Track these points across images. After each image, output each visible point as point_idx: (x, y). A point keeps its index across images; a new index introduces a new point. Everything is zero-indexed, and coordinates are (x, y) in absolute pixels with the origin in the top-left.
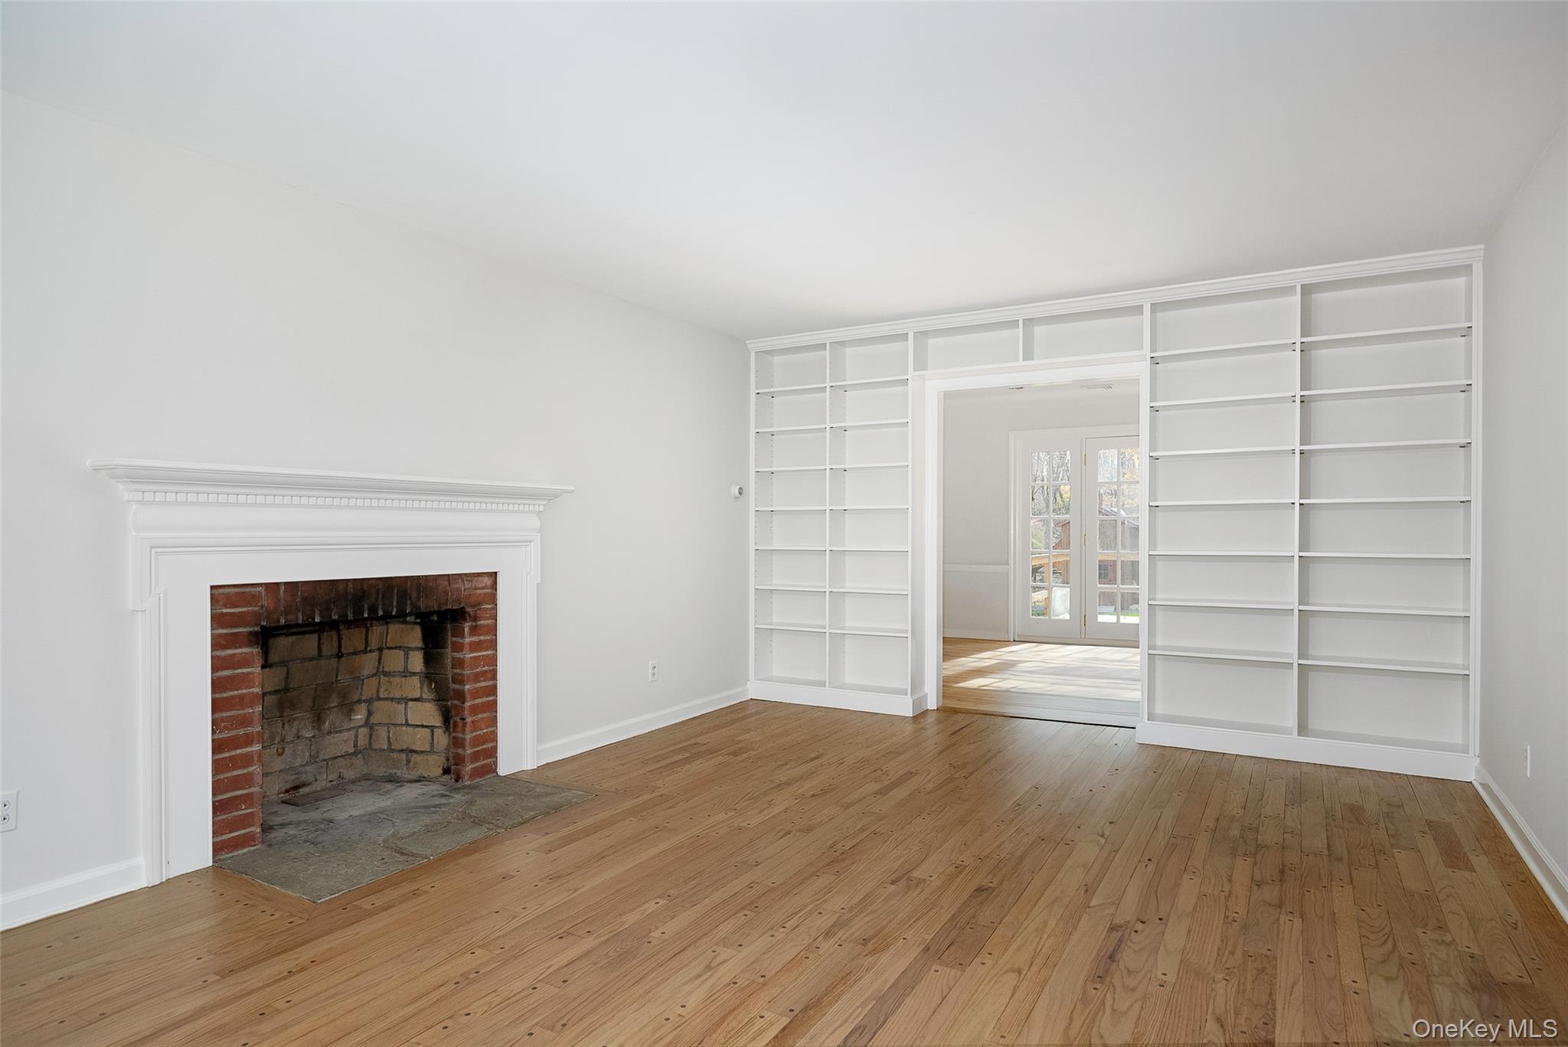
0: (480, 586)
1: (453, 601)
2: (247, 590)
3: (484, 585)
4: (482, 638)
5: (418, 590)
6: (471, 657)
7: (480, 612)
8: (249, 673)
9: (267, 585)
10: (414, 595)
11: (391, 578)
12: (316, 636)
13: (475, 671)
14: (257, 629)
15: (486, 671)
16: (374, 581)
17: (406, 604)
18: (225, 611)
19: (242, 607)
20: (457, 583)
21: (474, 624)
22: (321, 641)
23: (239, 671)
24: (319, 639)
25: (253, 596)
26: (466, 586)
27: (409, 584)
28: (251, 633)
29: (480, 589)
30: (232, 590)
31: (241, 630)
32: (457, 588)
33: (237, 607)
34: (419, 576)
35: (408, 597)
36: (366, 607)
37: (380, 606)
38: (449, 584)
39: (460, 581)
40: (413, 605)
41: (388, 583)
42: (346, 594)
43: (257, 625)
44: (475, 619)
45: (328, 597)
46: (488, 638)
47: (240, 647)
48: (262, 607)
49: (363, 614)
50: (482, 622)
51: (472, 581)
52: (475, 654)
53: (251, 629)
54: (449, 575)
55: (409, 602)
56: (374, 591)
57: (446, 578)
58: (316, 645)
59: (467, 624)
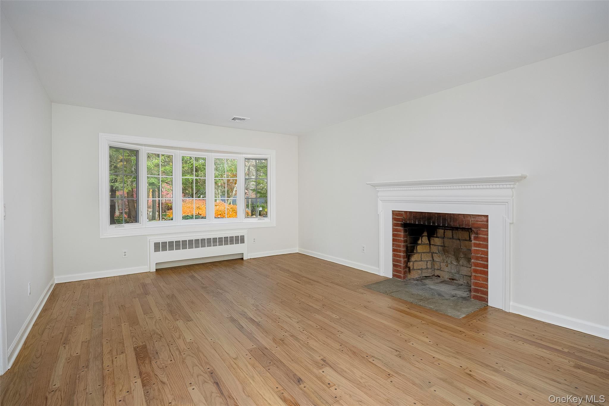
0: (480, 220)
1: (465, 225)
2: (400, 212)
3: (482, 220)
4: (481, 242)
5: (451, 219)
6: (474, 249)
7: (480, 231)
8: (401, 234)
9: (405, 212)
10: (449, 220)
11: (440, 213)
12: (451, 231)
13: (477, 255)
14: (403, 223)
15: (482, 257)
16: (434, 214)
17: (446, 223)
18: (396, 217)
19: (400, 217)
20: (468, 218)
21: (477, 236)
22: (453, 233)
23: (398, 233)
24: (452, 233)
25: (401, 214)
26: (472, 220)
27: (447, 216)
28: (401, 224)
29: (480, 221)
30: (399, 212)
31: (399, 222)
32: (468, 220)
33: (398, 216)
34: (451, 214)
35: (446, 221)
36: (432, 221)
37: (436, 222)
38: (464, 218)
39: (469, 217)
40: (448, 224)
41: (439, 214)
42: (425, 217)
43: (403, 222)
44: (477, 234)
45: (420, 217)
46: (484, 243)
47: (399, 227)
48: (404, 217)
49: (430, 224)
50: (481, 236)
51: (475, 218)
52: (477, 249)
53: (401, 223)
54: (464, 214)
55: (447, 222)
56: (434, 217)
57: (463, 215)
58: (451, 234)
59: (473, 235)
